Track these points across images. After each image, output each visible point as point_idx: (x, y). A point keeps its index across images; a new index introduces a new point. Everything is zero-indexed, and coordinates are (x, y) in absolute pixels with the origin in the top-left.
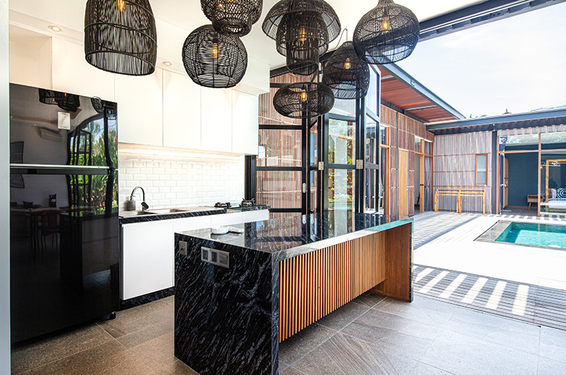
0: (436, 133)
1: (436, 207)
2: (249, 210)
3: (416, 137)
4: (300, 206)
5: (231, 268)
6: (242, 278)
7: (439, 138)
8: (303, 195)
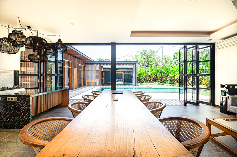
0: (86, 64)
1: (86, 85)
2: (17, 89)
3: (80, 65)
4: (37, 87)
5: (18, 100)
6: (21, 102)
7: (87, 65)
8: (38, 83)
